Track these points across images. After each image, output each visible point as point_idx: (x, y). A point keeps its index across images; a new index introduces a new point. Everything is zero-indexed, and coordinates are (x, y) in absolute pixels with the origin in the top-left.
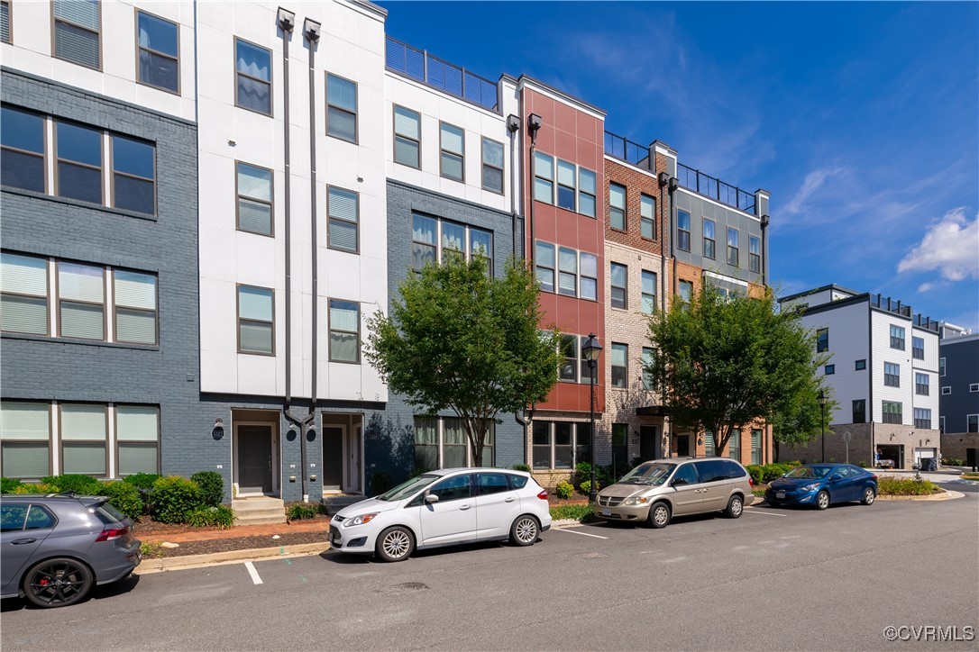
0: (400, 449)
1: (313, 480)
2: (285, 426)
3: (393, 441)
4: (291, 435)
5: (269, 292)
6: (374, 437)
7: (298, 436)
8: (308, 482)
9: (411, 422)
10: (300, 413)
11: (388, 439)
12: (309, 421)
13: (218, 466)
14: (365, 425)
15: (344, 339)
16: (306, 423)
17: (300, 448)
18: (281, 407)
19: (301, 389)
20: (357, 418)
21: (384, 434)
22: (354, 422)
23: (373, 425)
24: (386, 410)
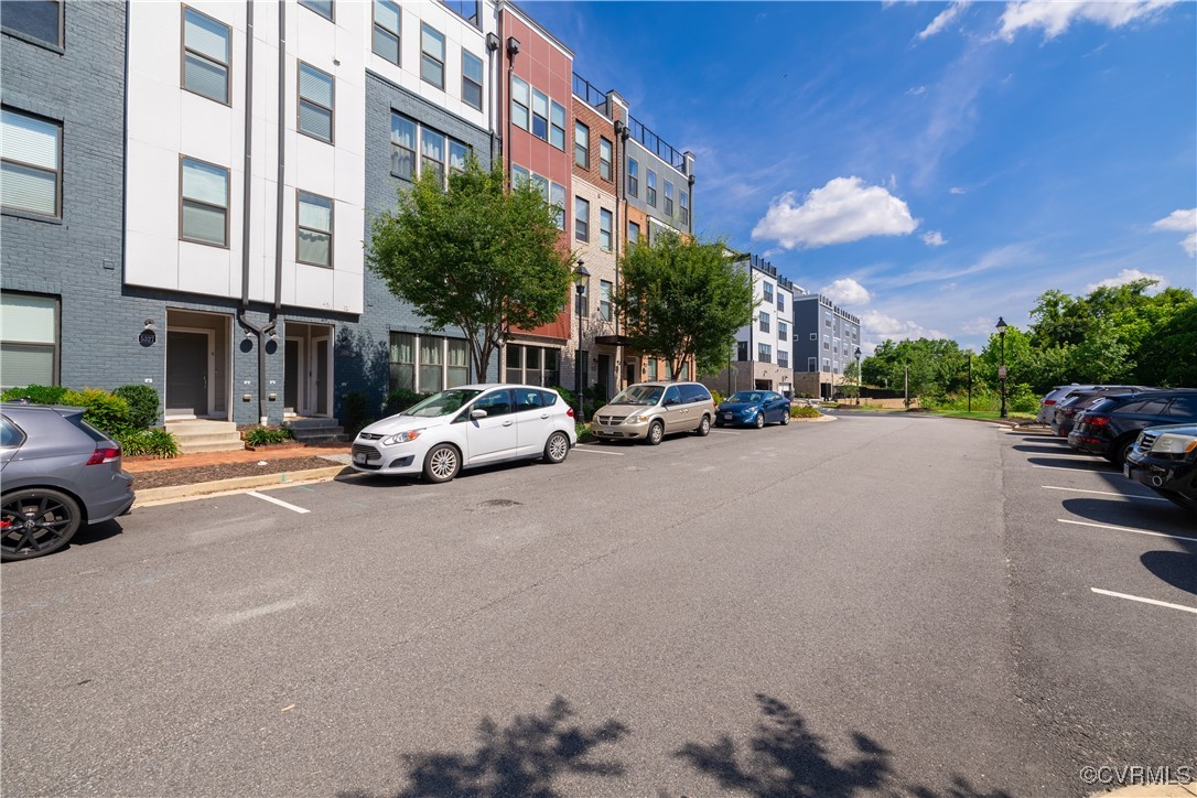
0: (373, 367)
1: (272, 399)
2: (237, 335)
3: (365, 358)
4: (246, 346)
5: (224, 172)
6: (346, 353)
7: (255, 346)
8: (266, 404)
9: (386, 338)
10: (258, 320)
11: (359, 355)
12: (270, 331)
13: (146, 380)
14: (333, 339)
15: (313, 239)
16: (266, 332)
17: (256, 361)
18: (234, 311)
19: (261, 291)
20: (326, 330)
21: (355, 350)
22: (314, 336)
23: (345, 339)
24: (360, 323)
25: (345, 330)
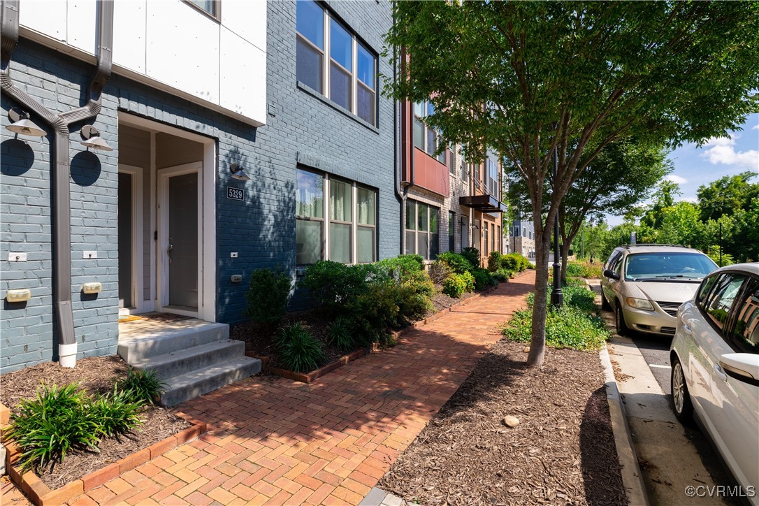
1: (87, 297)
3: (266, 211)
4: (13, 156)
6: (236, 195)
7: (41, 162)
8: (73, 309)
9: (293, 176)
11: (256, 202)
14: (213, 171)
16: (73, 127)
17: (46, 201)
20: (195, 151)
21: (251, 193)
22: (161, 165)
23: (236, 169)
24: (256, 144)
25: (235, 153)
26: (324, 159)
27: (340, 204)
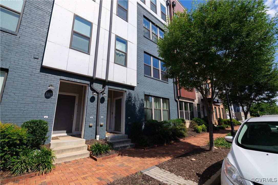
0: (139, 110)
1: (101, 126)
2: (89, 94)
3: (136, 107)
4: (92, 99)
5: (90, 24)
6: (130, 103)
7: (96, 100)
8: (99, 127)
9: (143, 98)
10: (98, 87)
11: (134, 104)
12: (103, 92)
13: (45, 117)
14: (125, 99)
15: (120, 55)
16: (101, 93)
17: (96, 107)
18: (89, 83)
19: (101, 75)
20: (121, 94)
21: (133, 103)
23: (130, 97)
24: (135, 91)
25: (129, 94)
26: (152, 92)
27: (157, 104)
